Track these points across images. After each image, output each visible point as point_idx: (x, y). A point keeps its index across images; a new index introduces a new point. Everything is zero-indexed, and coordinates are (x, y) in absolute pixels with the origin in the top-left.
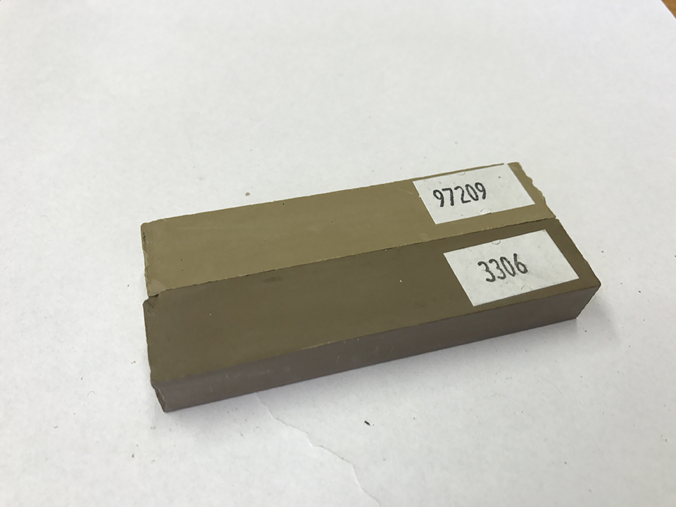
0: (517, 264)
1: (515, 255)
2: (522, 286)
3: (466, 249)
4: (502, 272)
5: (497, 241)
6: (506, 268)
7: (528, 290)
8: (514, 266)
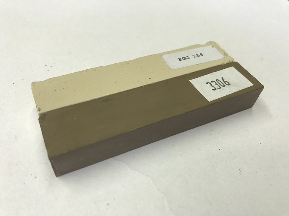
1: (222, 78)
2: (229, 91)
3: (199, 78)
4: (219, 86)
6: (220, 84)
7: (233, 92)
8: (224, 83)
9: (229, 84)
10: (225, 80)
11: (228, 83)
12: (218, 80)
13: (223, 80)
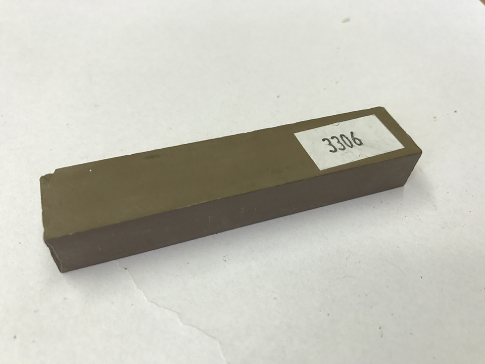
0: (354, 139)
1: (352, 133)
2: (359, 154)
3: (312, 130)
4: (343, 145)
5: (337, 124)
6: (345, 142)
7: (365, 157)
8: (352, 141)
10: (355, 136)
11: (361, 142)
12: (343, 135)
13: (352, 136)
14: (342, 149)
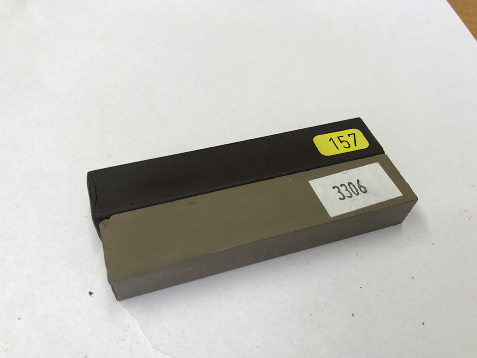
0: (360, 187)
1: (358, 181)
2: (364, 202)
3: (324, 178)
4: (350, 193)
5: (346, 171)
6: (352, 190)
7: (368, 205)
8: (358, 189)
9: (366, 192)
10: (361, 184)
11: (365, 190)
12: (351, 183)
13: (358, 184)
14: (350, 197)
